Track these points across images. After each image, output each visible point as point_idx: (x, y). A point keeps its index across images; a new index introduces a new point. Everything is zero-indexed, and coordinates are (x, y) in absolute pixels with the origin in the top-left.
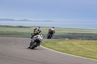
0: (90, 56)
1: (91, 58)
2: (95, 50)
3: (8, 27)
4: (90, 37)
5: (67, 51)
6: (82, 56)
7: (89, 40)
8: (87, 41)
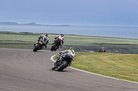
0: (124, 76)
1: (126, 78)
2: (132, 68)
3: (8, 33)
4: (125, 49)
5: (92, 69)
6: (113, 76)
7: (123, 53)
8: (121, 55)
